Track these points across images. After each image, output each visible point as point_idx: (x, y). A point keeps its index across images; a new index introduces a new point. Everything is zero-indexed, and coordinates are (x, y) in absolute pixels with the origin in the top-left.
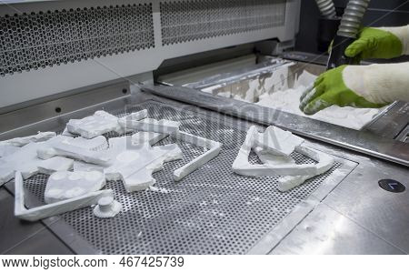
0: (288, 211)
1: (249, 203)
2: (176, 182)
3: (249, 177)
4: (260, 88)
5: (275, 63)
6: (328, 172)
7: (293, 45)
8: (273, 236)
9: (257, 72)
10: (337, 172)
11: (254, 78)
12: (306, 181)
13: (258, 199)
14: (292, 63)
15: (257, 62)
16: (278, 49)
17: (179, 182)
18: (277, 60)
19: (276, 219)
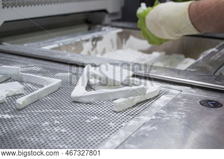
0: (124, 124)
1: (88, 121)
2: (19, 110)
3: (87, 103)
4: (93, 50)
5: (105, 30)
6: (156, 97)
7: (119, 17)
8: (112, 142)
9: (90, 36)
10: (164, 98)
11: (87, 41)
12: (138, 104)
13: (96, 118)
14: (120, 30)
15: (89, 29)
16: (107, 20)
17: (21, 109)
18: (107, 28)
19: (113, 131)
